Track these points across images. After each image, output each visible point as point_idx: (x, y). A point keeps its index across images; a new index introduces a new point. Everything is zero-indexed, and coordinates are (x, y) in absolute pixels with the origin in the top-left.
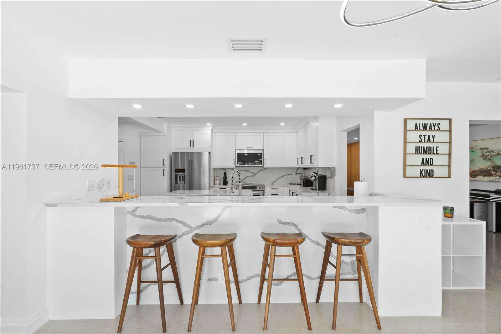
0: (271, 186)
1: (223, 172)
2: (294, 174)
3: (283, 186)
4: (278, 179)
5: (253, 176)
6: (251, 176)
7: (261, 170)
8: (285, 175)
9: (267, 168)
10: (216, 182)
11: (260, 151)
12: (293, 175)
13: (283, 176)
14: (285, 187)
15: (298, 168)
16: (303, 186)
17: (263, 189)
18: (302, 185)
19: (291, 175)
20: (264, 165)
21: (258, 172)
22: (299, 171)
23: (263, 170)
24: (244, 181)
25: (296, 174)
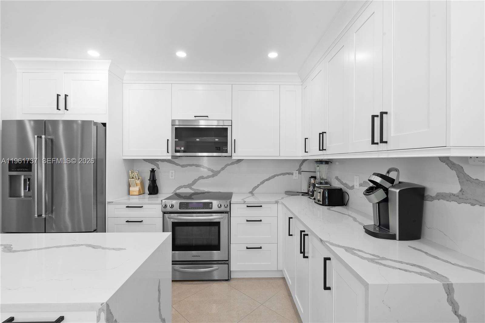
0: (245, 202)
1: (148, 167)
2: (296, 173)
3: (274, 200)
4: (263, 182)
5: (213, 176)
6: (208, 177)
7: (228, 165)
8: (278, 175)
9: (239, 161)
10: (131, 189)
11: (226, 124)
12: (292, 174)
13: (274, 177)
14: (277, 202)
15: (304, 161)
16: (324, 204)
17: (228, 209)
18: (319, 201)
19: (289, 174)
20: (233, 154)
21: (223, 169)
22: (305, 167)
23: (233, 163)
24: (193, 187)
25: (300, 173)
